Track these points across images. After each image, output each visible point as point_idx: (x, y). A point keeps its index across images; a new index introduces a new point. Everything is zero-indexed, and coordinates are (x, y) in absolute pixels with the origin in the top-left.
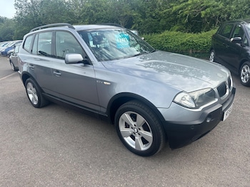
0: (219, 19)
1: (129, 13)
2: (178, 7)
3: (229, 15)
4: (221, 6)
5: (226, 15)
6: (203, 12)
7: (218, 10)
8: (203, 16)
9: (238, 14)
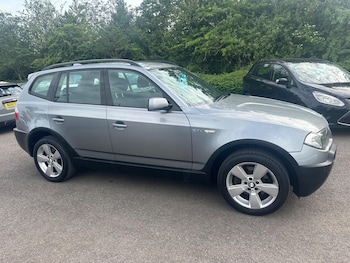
0: (242, 59)
1: (127, 47)
2: (191, 43)
3: (252, 54)
4: (243, 43)
5: (249, 55)
6: (224, 50)
7: (240, 48)
8: (224, 54)
9: (262, 53)
